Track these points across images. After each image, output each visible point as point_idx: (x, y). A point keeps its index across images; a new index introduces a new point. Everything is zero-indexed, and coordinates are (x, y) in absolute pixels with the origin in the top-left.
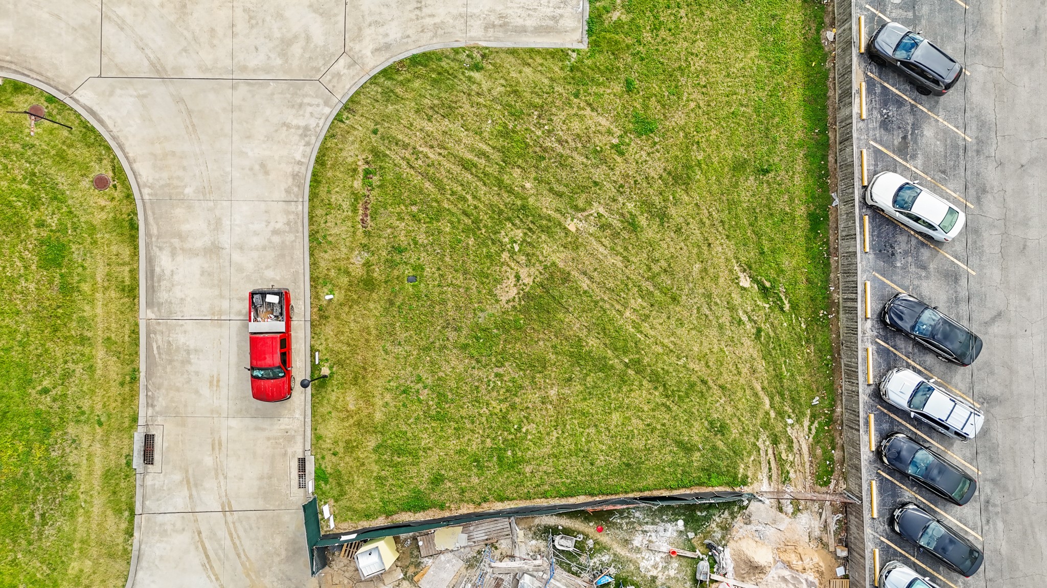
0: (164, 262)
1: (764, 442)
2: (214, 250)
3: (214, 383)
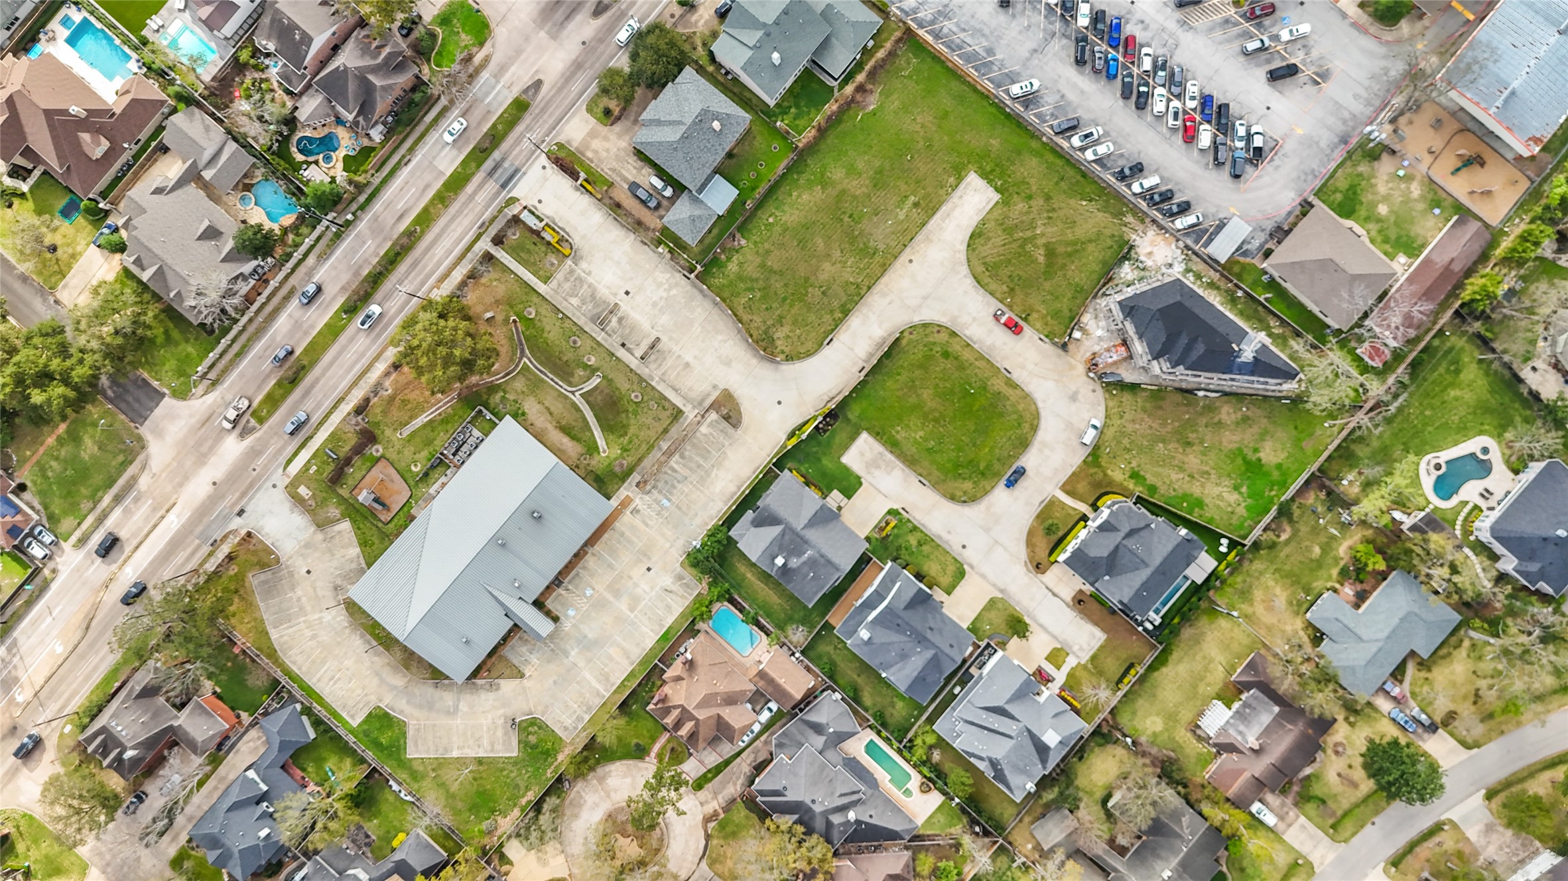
0: (968, 332)
2: (974, 319)
3: (1005, 344)
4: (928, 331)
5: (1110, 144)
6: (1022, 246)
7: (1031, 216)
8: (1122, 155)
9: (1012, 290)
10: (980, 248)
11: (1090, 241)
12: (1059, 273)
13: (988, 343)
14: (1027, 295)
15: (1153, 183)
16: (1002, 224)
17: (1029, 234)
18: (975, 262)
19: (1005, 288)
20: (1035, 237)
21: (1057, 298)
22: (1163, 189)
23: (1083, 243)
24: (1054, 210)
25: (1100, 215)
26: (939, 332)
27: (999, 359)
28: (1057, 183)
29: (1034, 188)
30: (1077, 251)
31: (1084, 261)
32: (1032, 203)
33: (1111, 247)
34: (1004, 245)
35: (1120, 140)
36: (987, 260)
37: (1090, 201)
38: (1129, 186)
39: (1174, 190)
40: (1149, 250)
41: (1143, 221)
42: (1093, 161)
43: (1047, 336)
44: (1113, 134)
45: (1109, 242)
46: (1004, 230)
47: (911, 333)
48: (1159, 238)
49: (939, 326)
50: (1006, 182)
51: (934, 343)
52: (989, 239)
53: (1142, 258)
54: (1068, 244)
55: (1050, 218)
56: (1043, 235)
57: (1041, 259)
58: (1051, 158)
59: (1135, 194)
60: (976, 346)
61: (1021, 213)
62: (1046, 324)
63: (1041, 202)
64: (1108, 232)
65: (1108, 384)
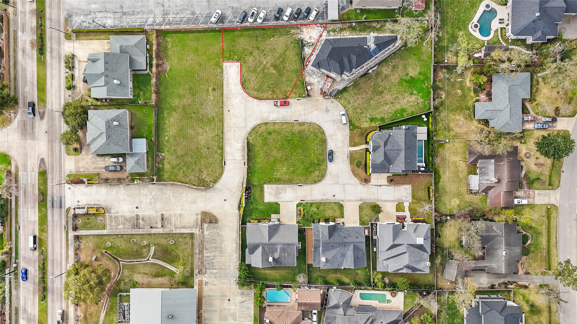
0: (271, 119)
1: (294, 36)
2: (269, 112)
3: (287, 112)
4: (256, 130)
5: (263, 11)
6: (264, 73)
7: (258, 59)
8: (271, 11)
9: (273, 91)
10: (249, 86)
11: (286, 51)
12: (285, 71)
13: (281, 117)
14: (280, 88)
15: (290, 12)
16: (250, 71)
17: (262, 66)
18: (252, 92)
19: (270, 92)
20: (265, 66)
21: (291, 80)
22: (295, 10)
23: (283, 54)
24: (263, 50)
25: (281, 38)
26: (260, 127)
27: (290, 119)
28: (256, 40)
29: (250, 49)
30: (284, 58)
31: (289, 60)
32: (253, 55)
33: (295, 46)
34: (257, 78)
35: (266, 6)
36: (255, 87)
37: (273, 36)
38: (283, 20)
39: (300, 7)
40: (309, 36)
41: (298, 28)
42: (263, 21)
43: (299, 97)
44: (261, 6)
45: (293, 45)
46: (252, 72)
47: (251, 136)
48: (309, 29)
49: (259, 125)
50: (238, 55)
51: (262, 133)
52: (249, 80)
53: (309, 41)
54: (279, 58)
55: (264, 55)
56: (267, 63)
57: (274, 71)
58: (247, 33)
59: (287, 21)
60: (278, 121)
61: (253, 61)
62: (295, 93)
63: (257, 52)
64: (289, 42)
65: (335, 96)
